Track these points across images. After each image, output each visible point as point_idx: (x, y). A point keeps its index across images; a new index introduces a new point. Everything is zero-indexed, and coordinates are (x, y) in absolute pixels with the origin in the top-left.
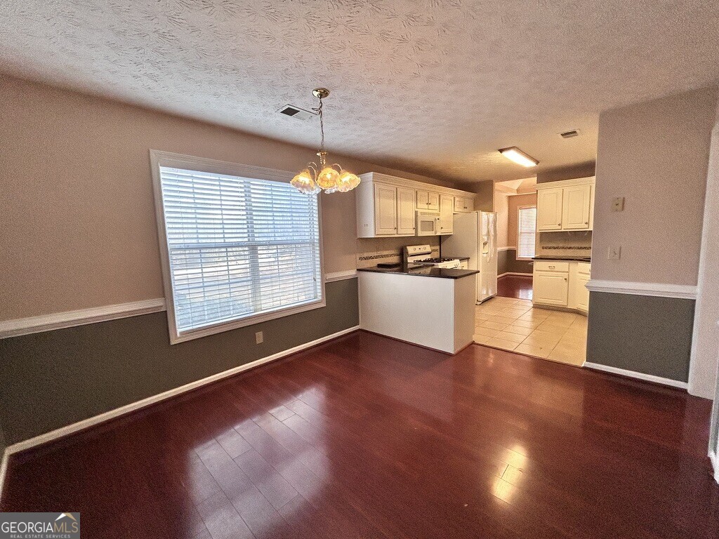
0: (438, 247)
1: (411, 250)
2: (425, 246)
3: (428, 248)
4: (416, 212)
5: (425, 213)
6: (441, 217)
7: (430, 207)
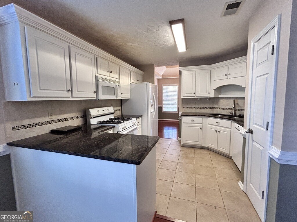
0: (120, 108)
1: (93, 112)
2: (108, 108)
3: (111, 109)
4: (97, 78)
5: (106, 79)
6: (121, 85)
7: (111, 75)
